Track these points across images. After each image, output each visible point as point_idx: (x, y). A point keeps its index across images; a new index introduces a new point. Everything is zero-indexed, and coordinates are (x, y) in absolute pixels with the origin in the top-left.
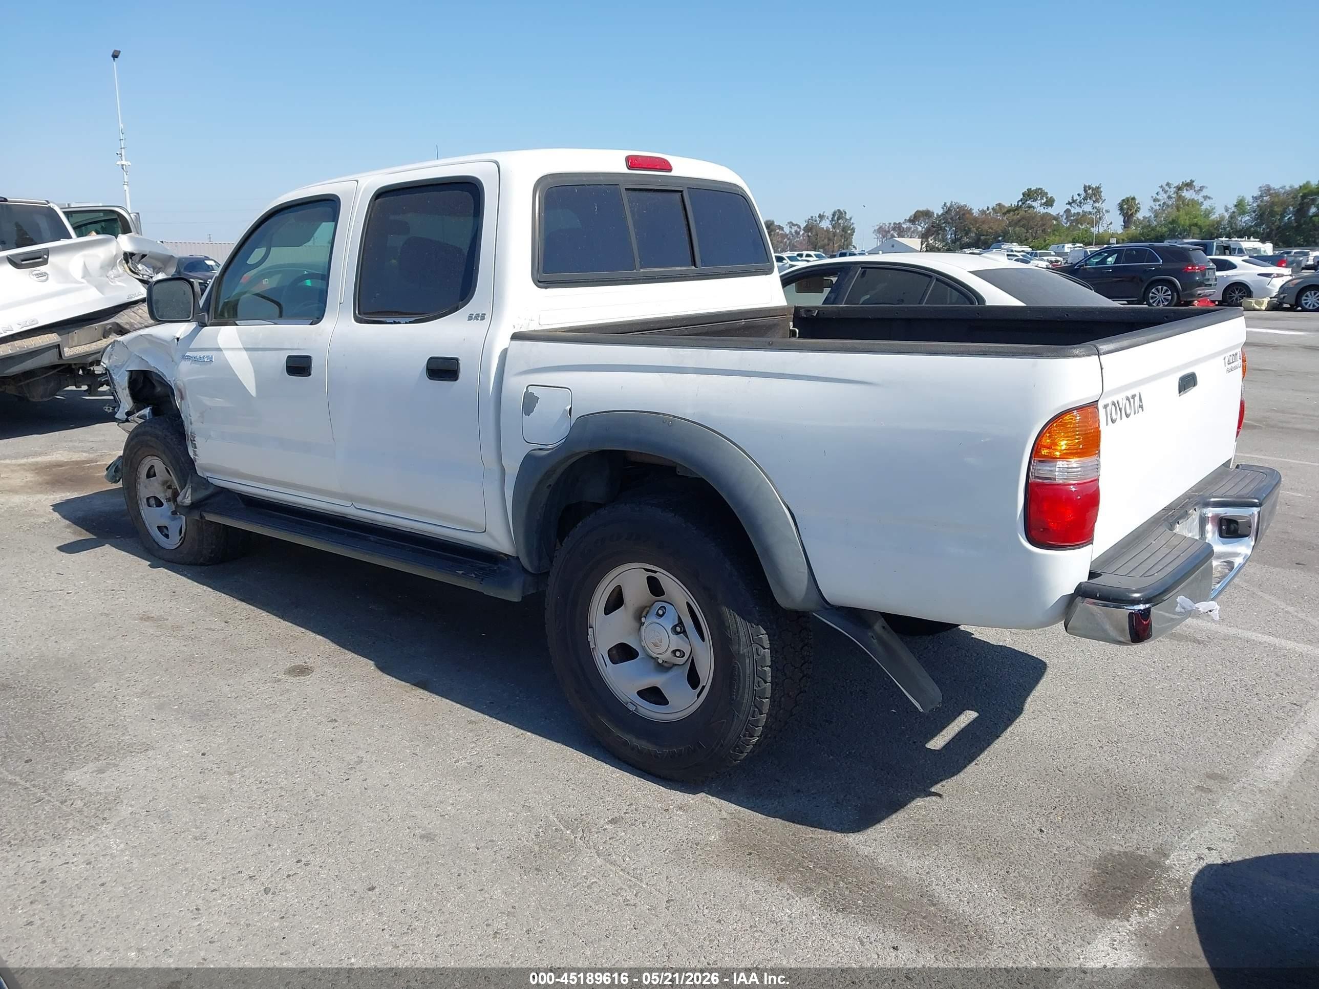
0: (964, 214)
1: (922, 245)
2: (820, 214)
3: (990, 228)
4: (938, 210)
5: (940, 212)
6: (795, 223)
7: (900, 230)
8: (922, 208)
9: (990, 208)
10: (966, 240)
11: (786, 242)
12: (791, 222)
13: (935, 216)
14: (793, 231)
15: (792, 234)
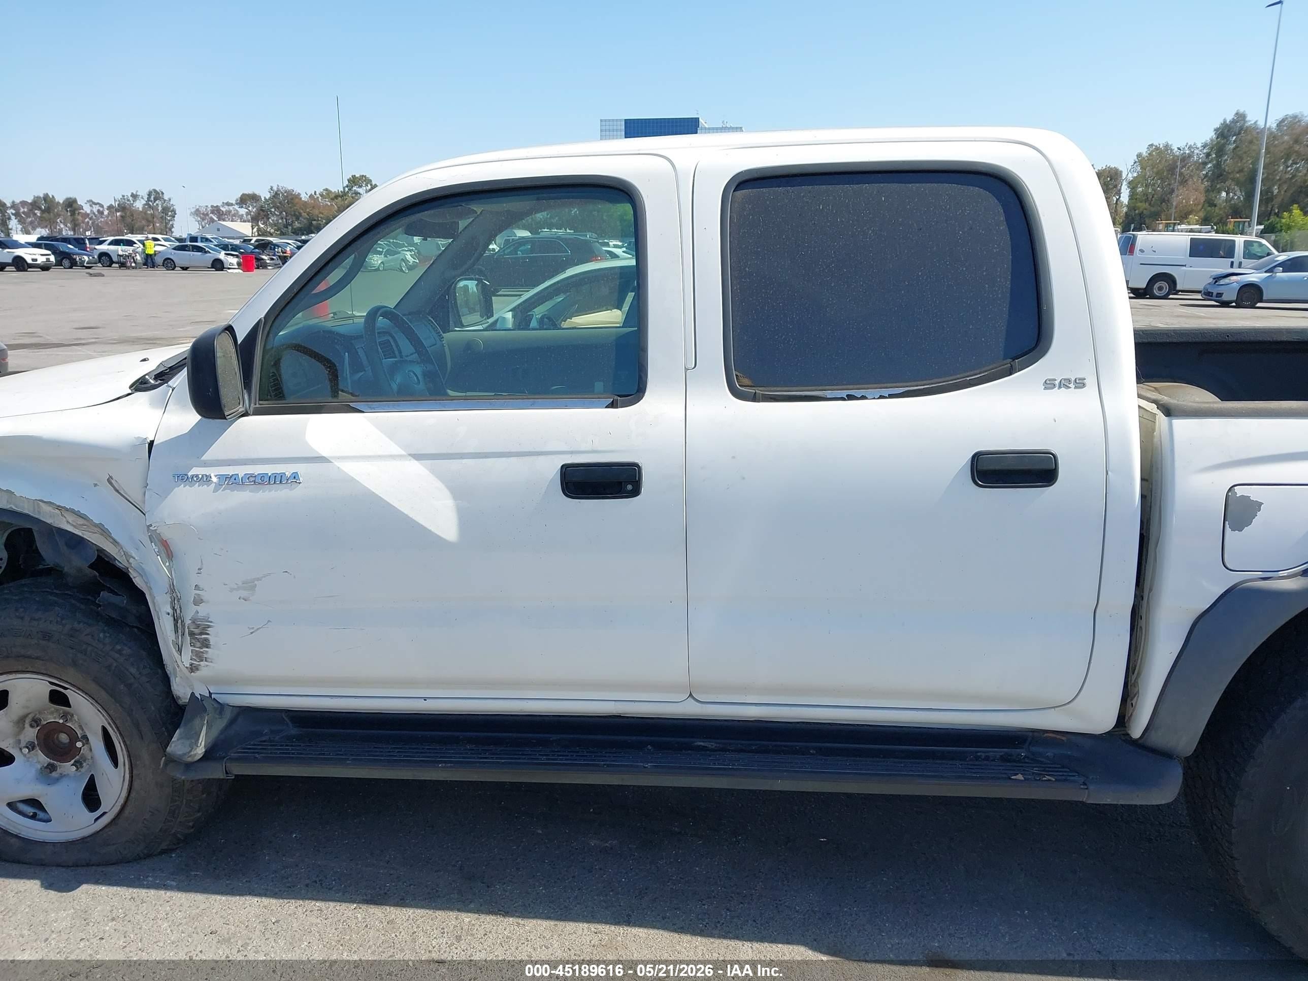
0: (292, 199)
1: (253, 229)
2: (132, 193)
3: (320, 213)
4: (265, 195)
5: (268, 196)
6: (96, 201)
7: (219, 213)
8: (248, 191)
9: (317, 193)
10: (297, 225)
11: (88, 222)
12: (91, 201)
13: (263, 199)
14: (95, 210)
15: (94, 214)
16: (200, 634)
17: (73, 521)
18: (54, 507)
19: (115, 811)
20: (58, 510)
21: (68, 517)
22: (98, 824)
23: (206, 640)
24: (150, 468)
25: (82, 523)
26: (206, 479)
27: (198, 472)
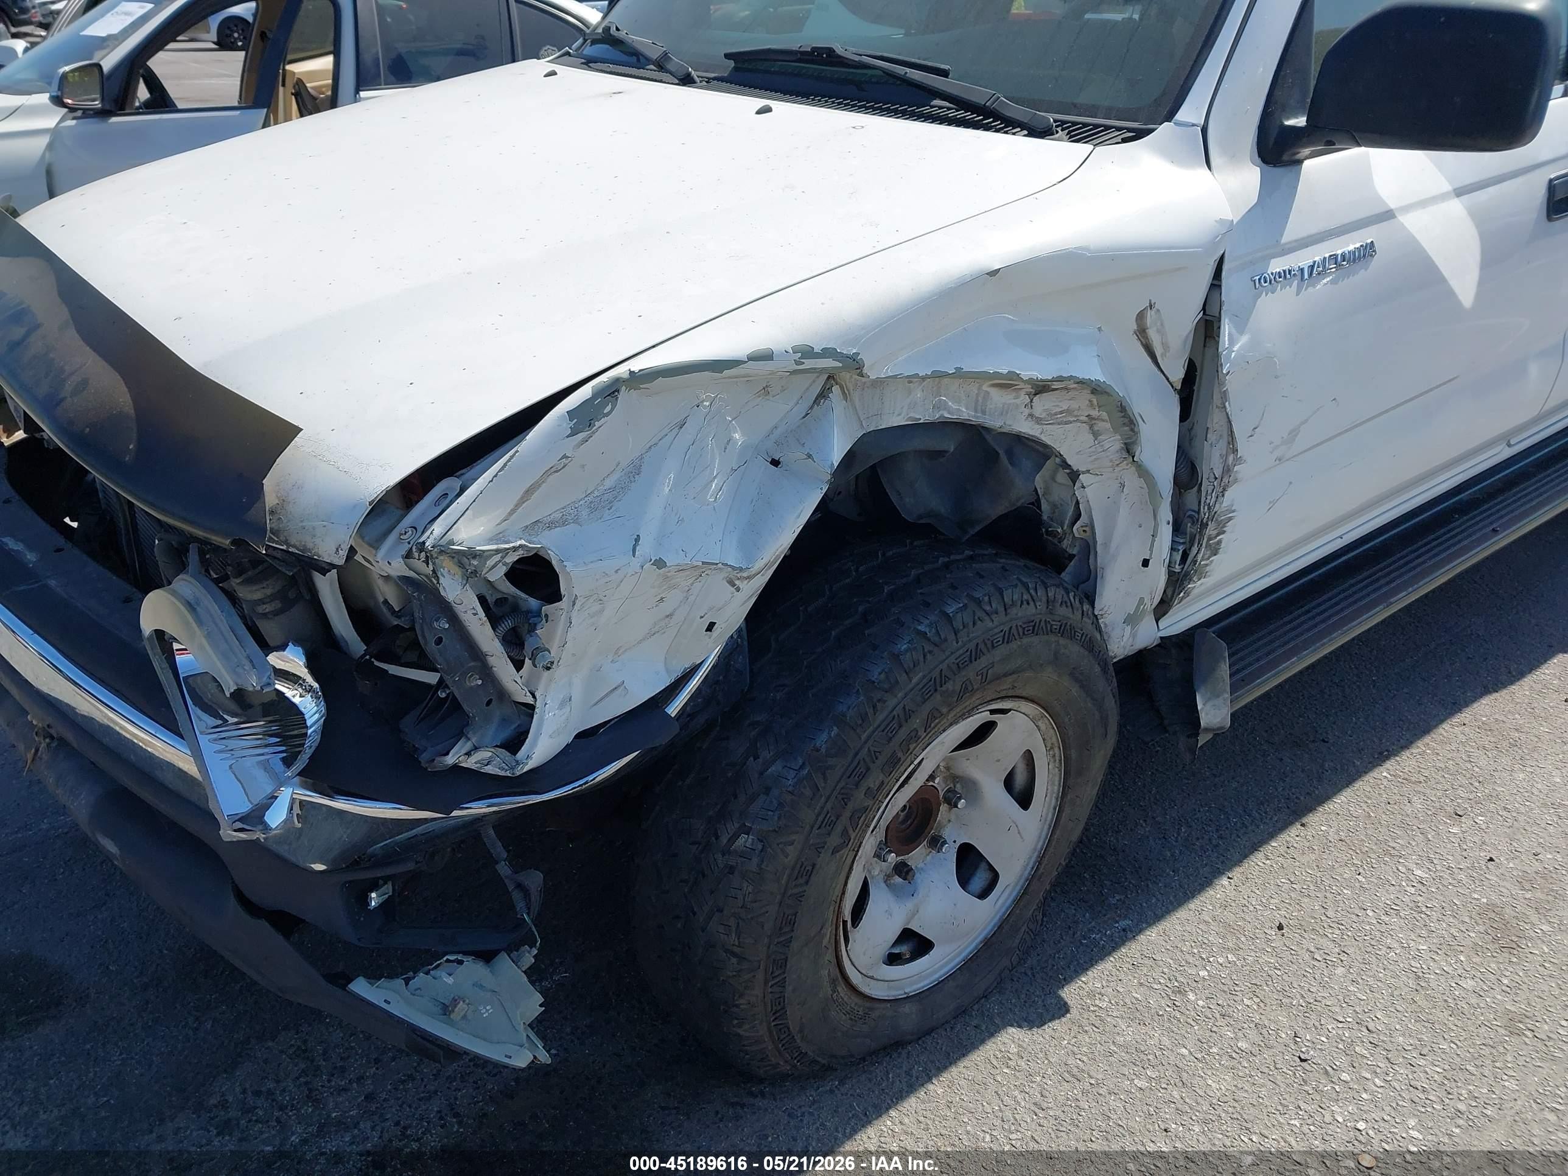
16: (1216, 537)
17: (1045, 410)
18: (1023, 393)
19: (1027, 872)
20: (1036, 394)
21: (1043, 404)
22: (1001, 907)
23: (1220, 542)
24: (1224, 274)
25: (1065, 407)
26: (1288, 276)
27: (1277, 266)
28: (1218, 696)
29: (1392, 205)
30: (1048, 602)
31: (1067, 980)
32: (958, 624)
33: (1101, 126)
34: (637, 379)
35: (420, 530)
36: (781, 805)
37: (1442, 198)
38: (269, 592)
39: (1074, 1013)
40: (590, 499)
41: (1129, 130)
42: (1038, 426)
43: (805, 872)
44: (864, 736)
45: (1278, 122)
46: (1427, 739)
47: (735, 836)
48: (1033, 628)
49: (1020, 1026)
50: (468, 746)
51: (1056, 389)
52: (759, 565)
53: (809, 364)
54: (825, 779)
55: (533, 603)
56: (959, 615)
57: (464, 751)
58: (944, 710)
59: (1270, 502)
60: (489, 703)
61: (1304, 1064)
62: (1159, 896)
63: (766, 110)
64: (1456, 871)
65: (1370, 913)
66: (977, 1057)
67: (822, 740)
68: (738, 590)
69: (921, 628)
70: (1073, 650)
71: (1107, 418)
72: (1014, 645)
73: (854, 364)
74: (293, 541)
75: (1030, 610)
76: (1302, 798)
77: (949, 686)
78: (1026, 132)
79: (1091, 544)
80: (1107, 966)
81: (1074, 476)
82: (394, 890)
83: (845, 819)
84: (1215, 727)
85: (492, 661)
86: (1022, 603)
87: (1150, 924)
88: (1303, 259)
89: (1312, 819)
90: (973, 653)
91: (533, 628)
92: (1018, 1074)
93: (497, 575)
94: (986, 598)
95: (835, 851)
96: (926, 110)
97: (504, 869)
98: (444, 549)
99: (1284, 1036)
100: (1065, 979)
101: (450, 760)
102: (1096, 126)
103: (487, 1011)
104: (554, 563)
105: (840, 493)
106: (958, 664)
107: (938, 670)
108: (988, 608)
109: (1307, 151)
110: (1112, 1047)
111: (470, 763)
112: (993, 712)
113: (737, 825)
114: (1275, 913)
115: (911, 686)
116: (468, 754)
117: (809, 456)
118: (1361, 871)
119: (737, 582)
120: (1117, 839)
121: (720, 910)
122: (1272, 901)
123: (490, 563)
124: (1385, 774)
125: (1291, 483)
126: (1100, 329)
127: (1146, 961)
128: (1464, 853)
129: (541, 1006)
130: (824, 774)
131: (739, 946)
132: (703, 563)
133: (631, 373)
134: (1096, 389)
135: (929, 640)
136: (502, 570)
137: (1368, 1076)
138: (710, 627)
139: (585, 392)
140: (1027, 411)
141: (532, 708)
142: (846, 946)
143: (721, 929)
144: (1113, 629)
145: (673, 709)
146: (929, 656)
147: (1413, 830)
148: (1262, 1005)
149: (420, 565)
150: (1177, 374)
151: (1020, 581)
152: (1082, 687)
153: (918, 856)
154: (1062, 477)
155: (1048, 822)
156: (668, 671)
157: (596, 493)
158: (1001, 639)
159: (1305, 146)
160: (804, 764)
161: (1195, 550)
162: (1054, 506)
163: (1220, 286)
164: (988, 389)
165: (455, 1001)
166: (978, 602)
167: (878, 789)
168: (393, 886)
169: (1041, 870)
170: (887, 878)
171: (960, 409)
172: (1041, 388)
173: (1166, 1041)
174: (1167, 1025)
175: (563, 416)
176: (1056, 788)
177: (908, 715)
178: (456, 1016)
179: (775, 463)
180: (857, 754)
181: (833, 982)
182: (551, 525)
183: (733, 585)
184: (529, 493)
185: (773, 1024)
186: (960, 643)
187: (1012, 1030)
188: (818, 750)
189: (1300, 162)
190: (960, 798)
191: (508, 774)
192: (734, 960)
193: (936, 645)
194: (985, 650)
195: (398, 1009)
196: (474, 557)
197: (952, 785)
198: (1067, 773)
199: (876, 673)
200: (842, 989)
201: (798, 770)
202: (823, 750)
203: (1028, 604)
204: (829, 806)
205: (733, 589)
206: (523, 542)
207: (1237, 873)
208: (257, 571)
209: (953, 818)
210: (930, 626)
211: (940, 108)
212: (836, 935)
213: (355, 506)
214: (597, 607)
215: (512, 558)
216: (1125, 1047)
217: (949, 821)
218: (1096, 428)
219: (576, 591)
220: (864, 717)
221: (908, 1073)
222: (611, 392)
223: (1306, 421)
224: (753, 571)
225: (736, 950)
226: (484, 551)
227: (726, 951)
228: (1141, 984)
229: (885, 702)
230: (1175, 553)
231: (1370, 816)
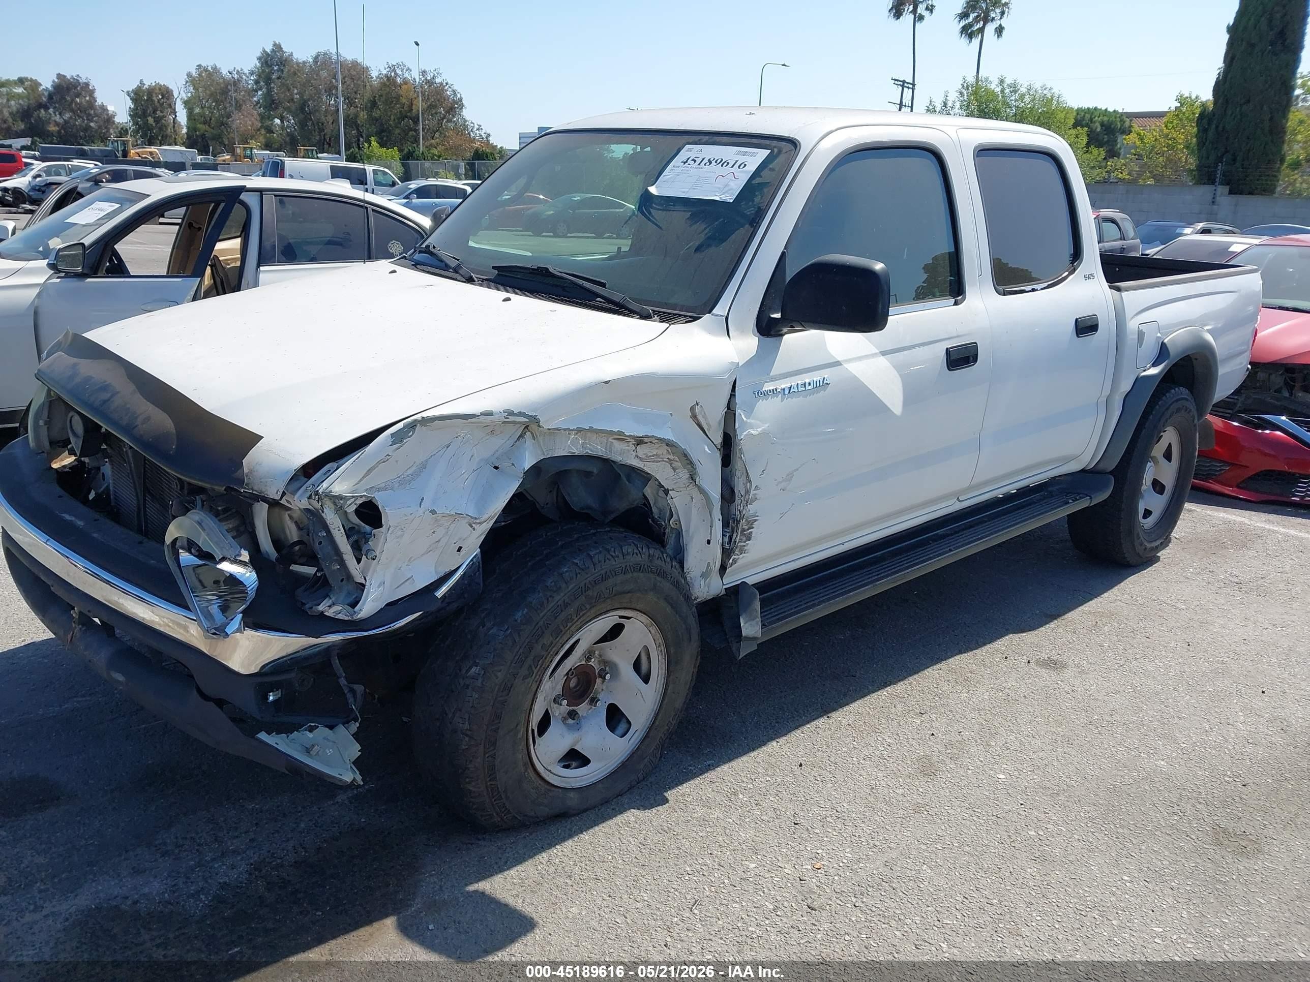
16: (748, 530)
17: (644, 454)
18: (631, 444)
19: (648, 724)
20: (638, 445)
21: (642, 450)
22: (632, 744)
23: (751, 533)
24: (737, 389)
25: (655, 453)
26: (775, 392)
27: (769, 387)
28: (753, 620)
29: (839, 358)
30: (649, 556)
31: (670, 789)
32: (596, 560)
33: (676, 314)
34: (426, 421)
35: (316, 487)
36: (495, 650)
37: (873, 355)
38: (231, 526)
39: (671, 803)
40: (400, 479)
41: (691, 317)
42: (642, 463)
43: (507, 688)
44: (541, 615)
45: (768, 315)
46: (916, 676)
47: (470, 668)
48: (639, 568)
49: (638, 809)
50: (330, 602)
51: (647, 443)
52: (485, 517)
53: (511, 419)
54: (519, 636)
55: (368, 528)
56: (597, 556)
57: (328, 605)
58: (588, 606)
59: (781, 514)
60: (342, 580)
61: (796, 826)
62: (733, 750)
63: (508, 299)
64: (910, 740)
65: (855, 759)
66: (611, 822)
67: (519, 615)
68: (474, 529)
69: (575, 561)
70: (666, 585)
71: (678, 460)
72: (628, 576)
73: (535, 420)
74: (255, 488)
75: (638, 559)
76: (831, 704)
77: (590, 593)
78: (638, 317)
79: (680, 530)
80: (696, 782)
81: (666, 492)
82: (282, 695)
83: (529, 661)
84: (751, 637)
85: (345, 557)
86: (633, 554)
87: (724, 763)
88: (784, 384)
89: (834, 715)
90: (604, 576)
91: (367, 541)
92: (633, 830)
93: (351, 509)
94: (613, 549)
95: (525, 678)
96: (592, 303)
97: (343, 682)
98: (328, 495)
99: (788, 814)
100: (669, 788)
101: (321, 608)
102: (675, 314)
103: (329, 752)
104: (380, 507)
105: (547, 504)
106: (595, 581)
107: (583, 583)
108: (613, 554)
109: (785, 330)
110: (690, 819)
111: (330, 613)
112: (621, 617)
113: (471, 662)
114: (800, 759)
115: (568, 590)
116: (330, 606)
117: (513, 464)
118: (856, 739)
119: (473, 525)
120: (715, 722)
121: (460, 710)
122: (799, 753)
123: (349, 502)
124: (885, 693)
125: (793, 504)
126: (671, 414)
127: (719, 780)
128: (919, 732)
129: (359, 751)
130: (519, 634)
131: (470, 730)
132: (456, 513)
133: (423, 418)
134: (669, 444)
135: (579, 567)
136: (354, 507)
137: (830, 831)
138: (459, 549)
139: (400, 426)
140: (634, 454)
141: (364, 586)
142: (534, 746)
143: (460, 721)
144: (695, 581)
145: (440, 593)
146: (578, 575)
147: (892, 720)
148: (780, 800)
149: (315, 503)
150: (718, 439)
151: (634, 543)
152: (672, 607)
153: (583, 709)
154: (661, 494)
155: (660, 693)
156: (436, 572)
157: (403, 477)
158: (620, 571)
159: (785, 327)
160: (508, 628)
161: (735, 535)
162: (660, 510)
163: (735, 395)
164: (613, 441)
165: (313, 746)
166: (608, 551)
167: (550, 646)
168: (282, 692)
169: (657, 723)
170: (564, 720)
171: (598, 448)
172: (640, 441)
173: (721, 816)
174: (723, 809)
175: (389, 436)
176: (664, 671)
177: (566, 605)
178: (313, 753)
179: (496, 468)
180: (537, 623)
181: (525, 764)
182: (379, 490)
183: (472, 527)
184: (369, 471)
185: (489, 783)
186: (597, 570)
187: (632, 810)
188: (516, 621)
189: (782, 335)
190: (607, 673)
191: (350, 618)
192: (467, 739)
193: (583, 570)
194: (611, 577)
195: (282, 747)
196: (341, 499)
197: (603, 667)
198: (669, 663)
199: (549, 582)
200: (530, 770)
201: (505, 631)
202: (519, 621)
203: (637, 555)
204: (521, 651)
205: (471, 529)
206: (365, 494)
207: (782, 740)
208: (226, 515)
209: (604, 688)
210: (580, 560)
211: (600, 302)
212: (527, 736)
213: (287, 472)
214: (400, 533)
215: (360, 501)
216: (697, 819)
217: (603, 690)
218: (673, 466)
219: (390, 523)
220: (542, 605)
221: (570, 830)
222: (412, 426)
223: (797, 470)
224: (482, 520)
225: (469, 733)
226: (346, 496)
227: (463, 734)
228: (713, 791)
229: (553, 597)
230: (724, 537)
231: (869, 714)
